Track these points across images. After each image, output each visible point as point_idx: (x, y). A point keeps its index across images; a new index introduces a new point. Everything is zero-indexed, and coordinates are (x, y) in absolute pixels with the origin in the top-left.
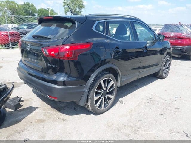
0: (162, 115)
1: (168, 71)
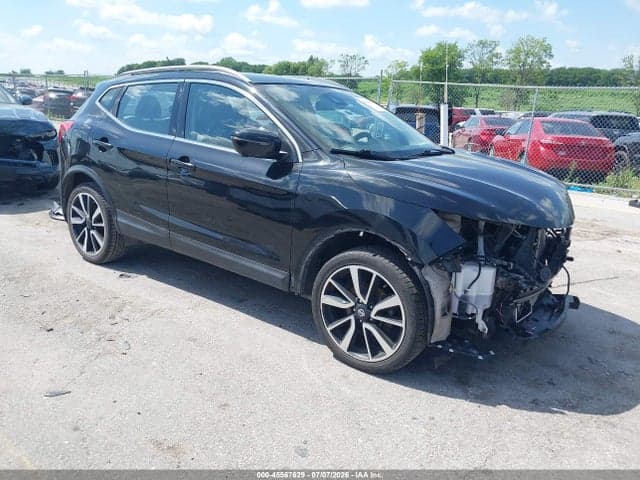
0: (51, 330)
1: (389, 351)
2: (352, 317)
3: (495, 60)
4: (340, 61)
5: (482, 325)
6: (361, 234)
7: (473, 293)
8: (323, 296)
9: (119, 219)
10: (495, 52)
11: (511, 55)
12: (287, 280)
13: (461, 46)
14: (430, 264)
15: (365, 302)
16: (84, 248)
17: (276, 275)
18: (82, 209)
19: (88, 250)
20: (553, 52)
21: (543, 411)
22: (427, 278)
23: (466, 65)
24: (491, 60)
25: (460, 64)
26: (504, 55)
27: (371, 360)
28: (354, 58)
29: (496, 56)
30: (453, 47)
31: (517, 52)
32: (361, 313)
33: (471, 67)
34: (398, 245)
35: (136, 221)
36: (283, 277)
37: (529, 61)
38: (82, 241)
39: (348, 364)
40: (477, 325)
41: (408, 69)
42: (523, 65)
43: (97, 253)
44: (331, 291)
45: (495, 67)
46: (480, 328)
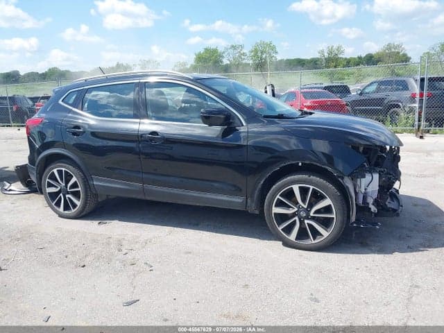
0: (84, 266)
1: (325, 233)
2: (296, 218)
3: (243, 57)
4: (139, 65)
5: (373, 209)
6: (300, 164)
7: (369, 189)
8: (273, 208)
9: (95, 183)
10: (242, 52)
11: (252, 54)
12: (245, 202)
13: (220, 50)
14: (348, 176)
15: (306, 207)
16: (61, 209)
17: (236, 201)
18: (58, 181)
19: (64, 210)
20: (277, 50)
21: (416, 251)
22: (347, 185)
23: (225, 61)
24: (240, 57)
25: (222, 62)
26: (248, 54)
27: (313, 242)
28: (149, 62)
29: (244, 54)
30: (215, 51)
31: (256, 51)
32: (303, 214)
33: (228, 62)
34: (327, 167)
35: (111, 182)
36: (241, 201)
37: (264, 56)
38: (58, 204)
39: (297, 249)
40: (370, 209)
41: (188, 66)
42: (261, 60)
43: (73, 211)
44: (280, 204)
45: (244, 62)
46: (372, 210)
